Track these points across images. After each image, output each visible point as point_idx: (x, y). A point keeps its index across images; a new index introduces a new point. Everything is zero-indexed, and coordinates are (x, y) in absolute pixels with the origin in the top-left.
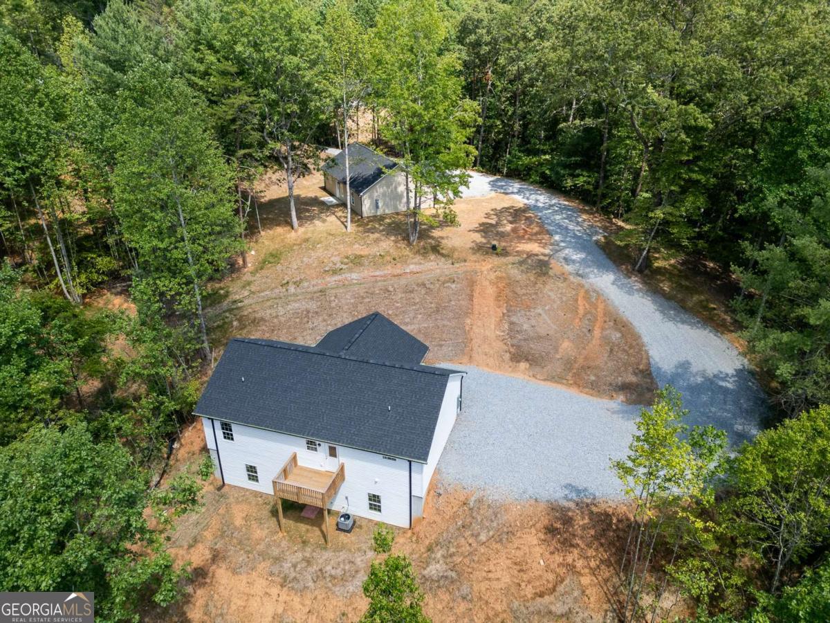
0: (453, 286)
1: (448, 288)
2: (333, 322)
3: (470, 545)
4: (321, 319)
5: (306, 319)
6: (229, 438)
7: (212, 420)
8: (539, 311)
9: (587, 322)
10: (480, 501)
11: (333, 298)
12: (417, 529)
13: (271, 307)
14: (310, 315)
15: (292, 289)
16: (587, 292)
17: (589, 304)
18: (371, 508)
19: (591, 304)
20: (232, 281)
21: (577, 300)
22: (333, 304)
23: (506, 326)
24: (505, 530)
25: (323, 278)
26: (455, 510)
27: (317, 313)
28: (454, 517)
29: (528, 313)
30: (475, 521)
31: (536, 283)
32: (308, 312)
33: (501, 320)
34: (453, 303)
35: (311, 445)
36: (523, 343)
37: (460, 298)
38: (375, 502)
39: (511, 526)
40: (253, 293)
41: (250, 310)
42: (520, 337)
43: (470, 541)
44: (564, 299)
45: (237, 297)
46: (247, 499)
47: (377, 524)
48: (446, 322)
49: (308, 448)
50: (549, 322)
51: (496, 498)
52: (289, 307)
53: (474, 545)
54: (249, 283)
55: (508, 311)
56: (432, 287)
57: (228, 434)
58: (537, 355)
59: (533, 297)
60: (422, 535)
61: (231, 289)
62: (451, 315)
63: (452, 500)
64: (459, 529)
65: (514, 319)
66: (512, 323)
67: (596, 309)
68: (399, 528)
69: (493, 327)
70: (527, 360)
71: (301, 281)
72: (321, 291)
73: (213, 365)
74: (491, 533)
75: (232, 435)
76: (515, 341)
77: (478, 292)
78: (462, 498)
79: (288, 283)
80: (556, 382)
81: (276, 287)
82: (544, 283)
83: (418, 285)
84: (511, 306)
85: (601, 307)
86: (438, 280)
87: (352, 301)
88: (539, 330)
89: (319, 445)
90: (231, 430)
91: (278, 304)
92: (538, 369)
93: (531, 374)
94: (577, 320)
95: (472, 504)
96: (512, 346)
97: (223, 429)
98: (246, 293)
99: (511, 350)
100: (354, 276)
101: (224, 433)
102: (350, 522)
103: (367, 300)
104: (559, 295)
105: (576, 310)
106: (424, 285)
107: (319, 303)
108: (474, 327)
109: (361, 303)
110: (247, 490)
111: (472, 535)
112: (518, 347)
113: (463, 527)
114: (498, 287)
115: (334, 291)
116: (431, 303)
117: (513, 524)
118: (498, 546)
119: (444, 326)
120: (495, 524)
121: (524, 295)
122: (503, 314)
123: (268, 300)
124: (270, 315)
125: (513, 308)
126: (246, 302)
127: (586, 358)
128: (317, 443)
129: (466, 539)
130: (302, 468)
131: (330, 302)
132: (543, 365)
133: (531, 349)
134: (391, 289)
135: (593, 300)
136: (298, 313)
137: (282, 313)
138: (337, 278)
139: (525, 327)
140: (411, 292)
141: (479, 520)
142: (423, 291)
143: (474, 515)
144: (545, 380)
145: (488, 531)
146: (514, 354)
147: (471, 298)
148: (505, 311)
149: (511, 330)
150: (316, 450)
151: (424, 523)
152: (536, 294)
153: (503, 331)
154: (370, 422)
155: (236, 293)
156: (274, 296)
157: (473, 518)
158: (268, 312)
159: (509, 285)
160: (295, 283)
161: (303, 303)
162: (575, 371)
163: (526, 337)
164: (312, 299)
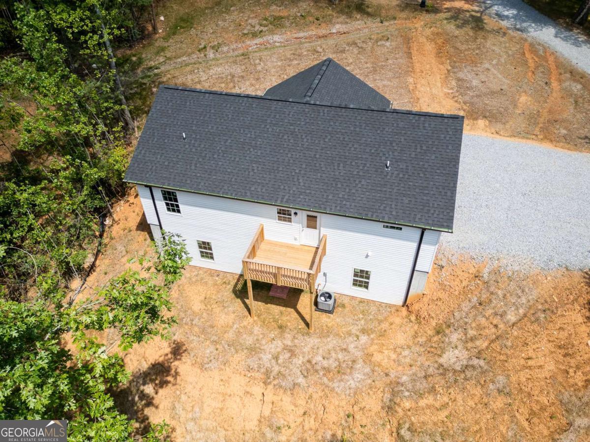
0: (388, 44)
1: (383, 46)
2: (262, 86)
3: (496, 326)
4: (248, 83)
5: (231, 85)
6: (174, 211)
7: (150, 188)
8: (487, 65)
9: (541, 75)
10: (496, 272)
11: (257, 61)
12: (416, 307)
13: (192, 72)
14: (236, 79)
15: (211, 54)
16: (532, 45)
17: (537, 57)
18: (354, 284)
19: (539, 56)
20: (143, 47)
21: (524, 54)
22: (259, 68)
23: (454, 83)
24: (540, 307)
25: (243, 42)
26: (465, 283)
27: (243, 77)
28: (465, 291)
29: (475, 69)
30: (494, 297)
31: (476, 38)
32: (233, 76)
33: (446, 77)
34: (390, 62)
35: (284, 215)
36: (475, 100)
37: (397, 56)
38: (362, 278)
39: (546, 302)
40: (169, 59)
41: (169, 76)
42: (471, 94)
43: (495, 322)
44: (510, 52)
45: (152, 63)
46: (202, 279)
47: (362, 301)
48: (386, 82)
49: (280, 219)
50: (500, 76)
51: (516, 268)
52: (212, 72)
53: (501, 326)
54: (163, 49)
55: (453, 67)
56: (364, 45)
57: (172, 205)
58: (494, 111)
59: (477, 52)
60: (424, 314)
61: (144, 56)
62: (390, 74)
63: (460, 273)
64: (474, 307)
65: (461, 75)
66: (459, 80)
67: (547, 61)
68: (390, 306)
69: (439, 85)
70: (485, 117)
71: (219, 45)
72: (243, 55)
73: (137, 134)
74: (521, 311)
75: (177, 206)
76: (467, 98)
77: (415, 49)
78: (472, 270)
79: (205, 47)
80: (523, 137)
81: (193, 53)
82: (485, 38)
83: (348, 44)
84: (455, 62)
85: (551, 59)
86: (370, 39)
87: (279, 64)
88: (490, 85)
89: (296, 214)
90: (176, 200)
91: (198, 69)
92: (499, 126)
93: (493, 131)
94: (530, 74)
95: (486, 276)
96: (465, 103)
97: (165, 199)
98: (162, 59)
99: (465, 107)
100: (277, 38)
101: (167, 204)
102: (331, 302)
103: (295, 62)
104: (503, 49)
105: (525, 63)
106: (356, 44)
107: (243, 67)
108: (419, 86)
109: (289, 66)
110: (200, 268)
111: (496, 314)
112: (472, 104)
113: (480, 304)
114: (436, 43)
115: (258, 54)
116: (366, 63)
117: (548, 300)
118: (535, 327)
119: (384, 86)
120: (524, 300)
121: (466, 50)
122: (448, 71)
123: (186, 65)
124: (192, 80)
125: (457, 64)
126: (163, 68)
127: (550, 112)
128: (293, 211)
129: (487, 319)
130: (271, 243)
131: (255, 65)
132: (503, 120)
133: (487, 105)
134: (320, 50)
135: (541, 52)
136: (222, 78)
137: (204, 79)
138: (258, 41)
139: (475, 83)
140: (343, 51)
141: (501, 296)
142: (356, 51)
143: (492, 289)
144: (511, 136)
145: (517, 309)
146: (469, 112)
147: (409, 55)
148: (450, 68)
149: (459, 87)
150: (290, 220)
151: (425, 299)
152: (479, 48)
153: (452, 89)
154: (363, 182)
155: (150, 60)
156: (193, 61)
157: (492, 293)
158: (189, 77)
159: (446, 41)
160: (213, 48)
161: (227, 67)
162: (541, 125)
163: (478, 93)
164: (235, 62)
